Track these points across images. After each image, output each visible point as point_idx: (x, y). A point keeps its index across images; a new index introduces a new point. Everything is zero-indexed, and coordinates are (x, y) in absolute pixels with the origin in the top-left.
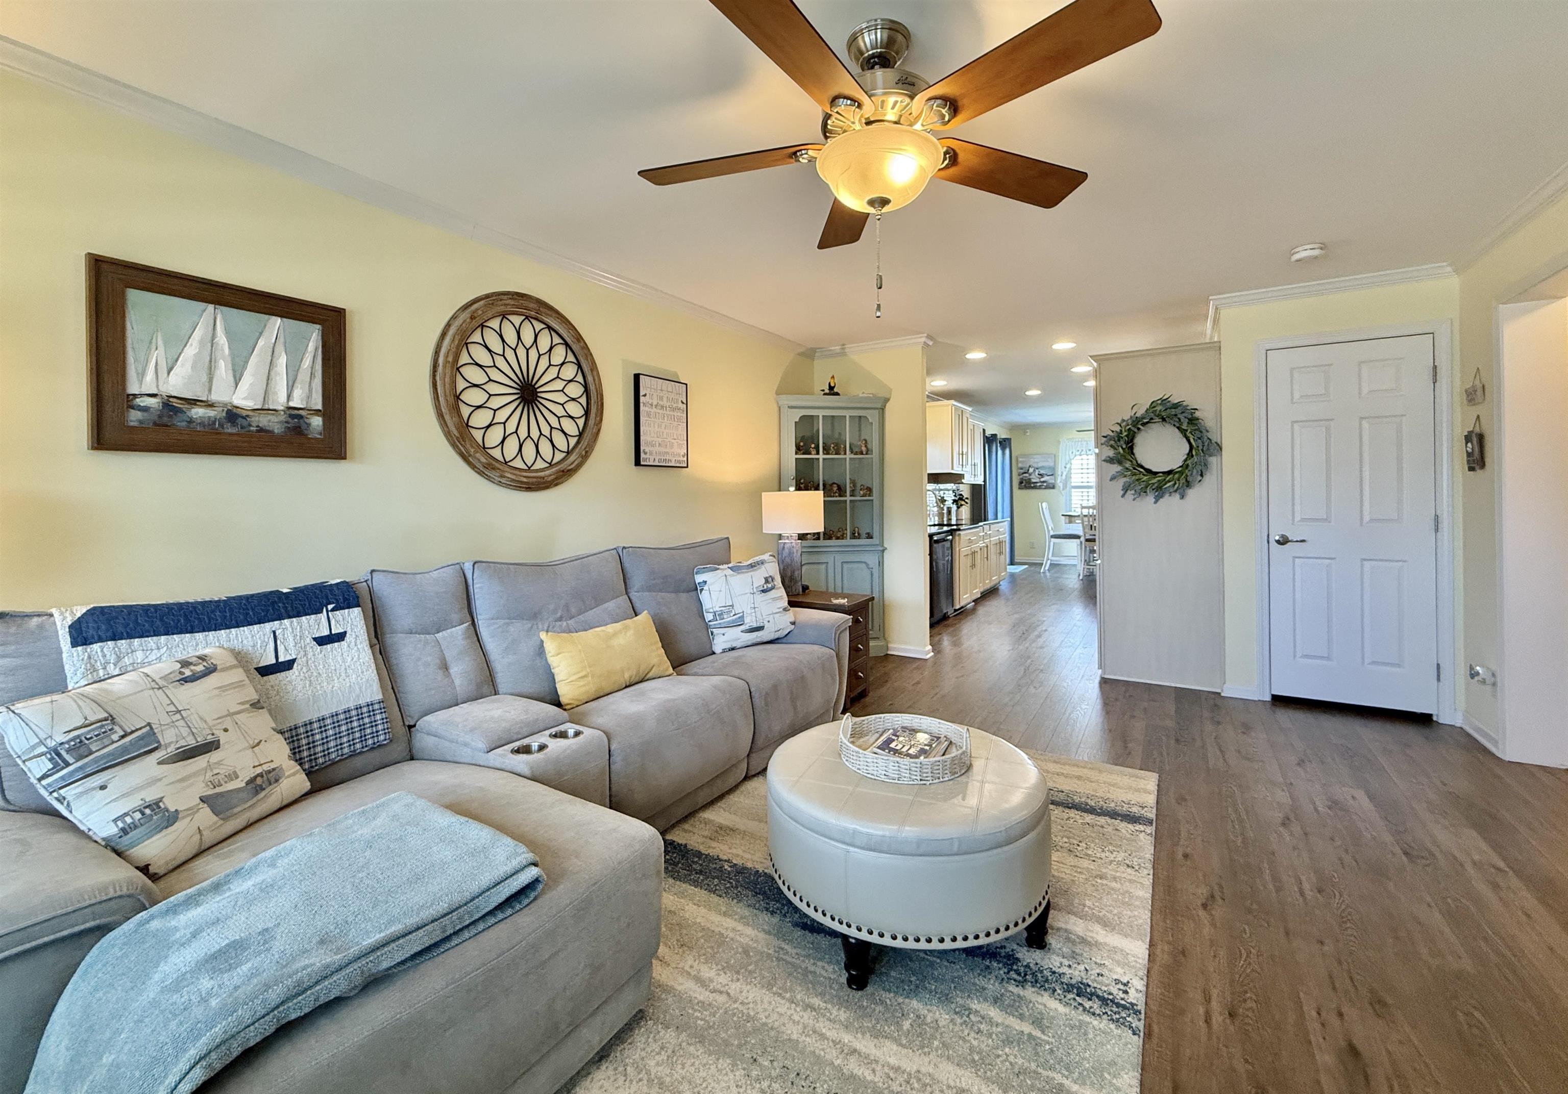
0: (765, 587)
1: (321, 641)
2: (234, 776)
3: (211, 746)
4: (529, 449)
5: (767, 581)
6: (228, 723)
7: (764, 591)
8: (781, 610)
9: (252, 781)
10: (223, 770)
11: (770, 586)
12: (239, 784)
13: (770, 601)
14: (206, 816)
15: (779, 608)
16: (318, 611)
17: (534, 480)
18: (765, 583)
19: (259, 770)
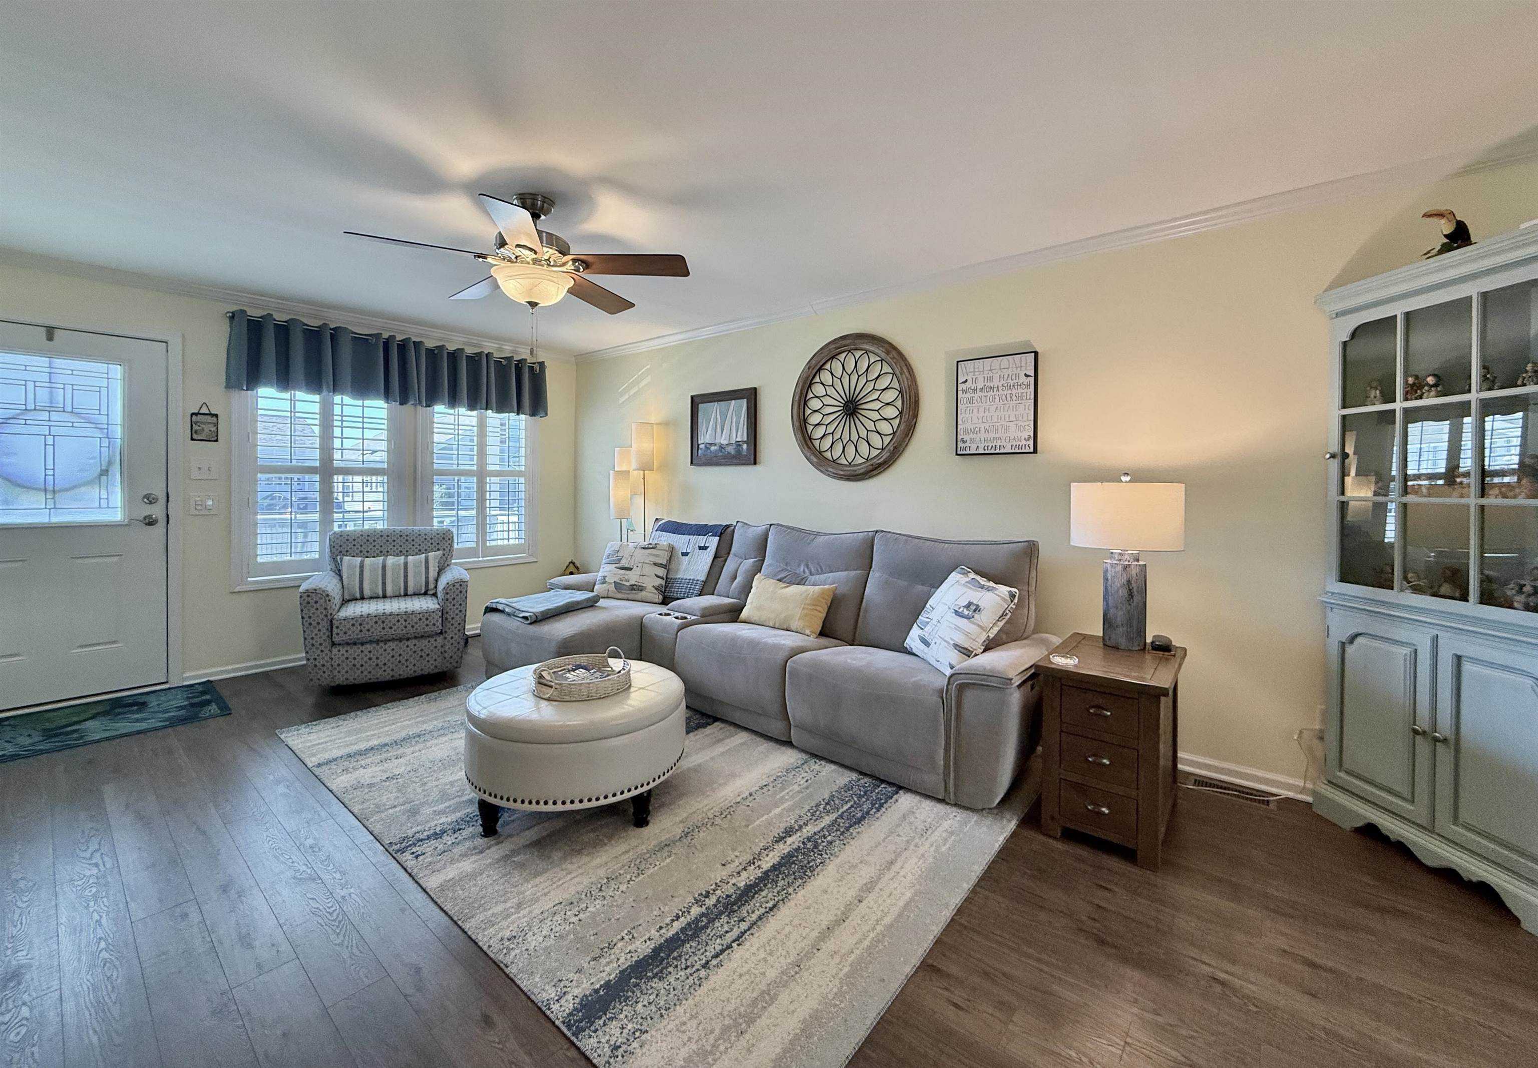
0: (960, 611)
1: (701, 548)
2: (627, 581)
3: (630, 569)
4: (851, 450)
5: (968, 606)
6: (640, 565)
7: (957, 613)
8: (952, 642)
9: (632, 585)
10: (626, 577)
11: (966, 612)
12: (628, 584)
13: (953, 626)
14: (612, 587)
15: (952, 639)
16: (705, 535)
17: (849, 473)
18: (964, 607)
19: (637, 583)
